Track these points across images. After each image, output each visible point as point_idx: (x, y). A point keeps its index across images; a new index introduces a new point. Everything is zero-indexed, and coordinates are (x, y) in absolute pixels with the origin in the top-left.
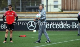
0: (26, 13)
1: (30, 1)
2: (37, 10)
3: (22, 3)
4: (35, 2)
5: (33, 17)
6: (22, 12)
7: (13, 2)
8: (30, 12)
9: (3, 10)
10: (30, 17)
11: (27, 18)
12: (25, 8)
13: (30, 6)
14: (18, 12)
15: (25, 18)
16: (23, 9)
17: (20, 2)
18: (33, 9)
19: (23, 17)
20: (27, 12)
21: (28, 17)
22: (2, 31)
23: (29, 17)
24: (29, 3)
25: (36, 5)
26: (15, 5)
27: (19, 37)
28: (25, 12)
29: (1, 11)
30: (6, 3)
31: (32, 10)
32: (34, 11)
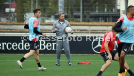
0: (90, 23)
1: (97, 4)
2: (108, 19)
3: (83, 6)
4: (106, 5)
5: (101, 32)
6: (82, 21)
7: (68, 5)
8: (97, 22)
9: (50, 18)
10: (97, 30)
11: (91, 33)
12: (88, 16)
13: (97, 11)
14: (76, 21)
15: (88, 33)
16: (84, 17)
17: (80, 5)
18: (101, 17)
19: (84, 30)
20: (92, 22)
21: (93, 30)
22: (48, 54)
23: (95, 30)
24: (95, 7)
25: (106, 10)
26: (71, 10)
27: (79, 64)
28: (88, 21)
29: (48, 19)
30: (55, 7)
31: (100, 19)
32: (103, 21)
